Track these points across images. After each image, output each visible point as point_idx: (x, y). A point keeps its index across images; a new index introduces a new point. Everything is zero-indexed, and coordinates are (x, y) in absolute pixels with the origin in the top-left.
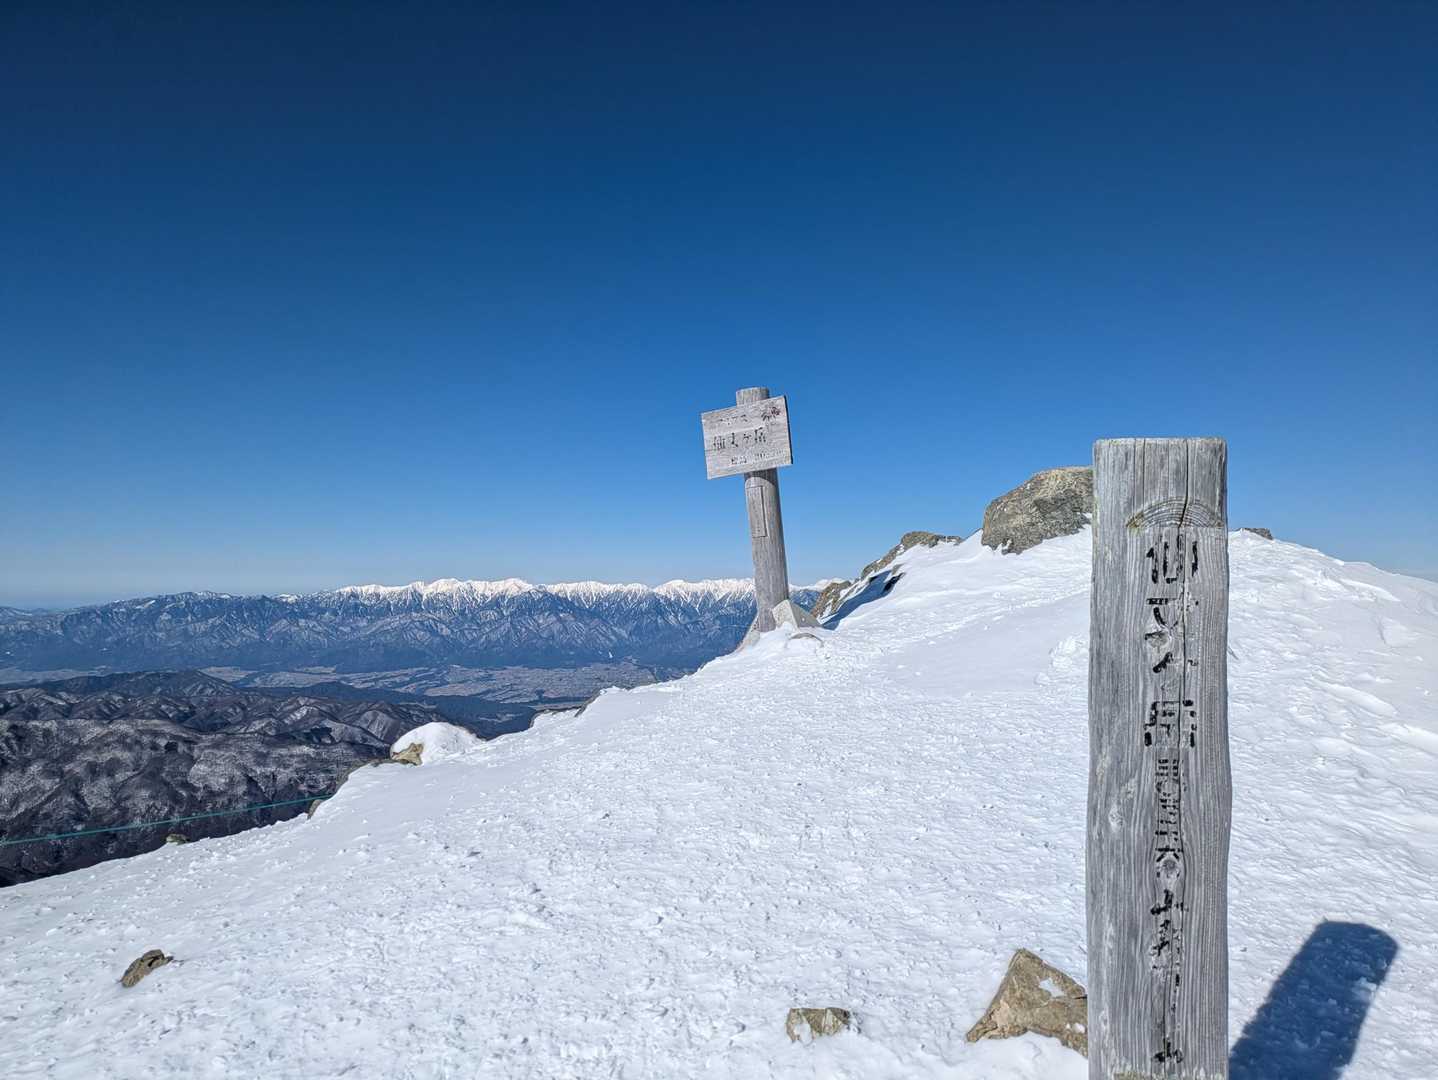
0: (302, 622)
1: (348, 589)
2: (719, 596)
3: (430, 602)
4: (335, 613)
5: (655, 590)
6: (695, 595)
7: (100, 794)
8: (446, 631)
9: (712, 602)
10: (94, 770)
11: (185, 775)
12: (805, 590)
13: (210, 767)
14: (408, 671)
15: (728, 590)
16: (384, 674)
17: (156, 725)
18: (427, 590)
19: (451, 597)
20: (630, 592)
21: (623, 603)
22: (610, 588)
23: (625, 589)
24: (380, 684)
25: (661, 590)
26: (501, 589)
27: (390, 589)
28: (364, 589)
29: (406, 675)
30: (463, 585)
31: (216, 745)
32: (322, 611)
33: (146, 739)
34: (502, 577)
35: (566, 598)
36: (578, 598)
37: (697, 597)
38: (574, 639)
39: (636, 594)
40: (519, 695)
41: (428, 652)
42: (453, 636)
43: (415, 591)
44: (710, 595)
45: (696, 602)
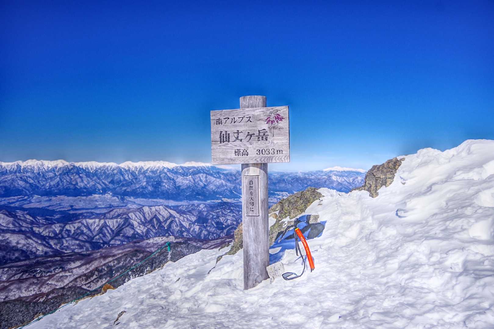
2: (146, 168)
3: (24, 169)
5: (120, 166)
8: (31, 181)
9: (143, 170)
12: (180, 166)
15: (149, 166)
16: (5, 199)
18: (23, 165)
19: (34, 167)
20: (109, 166)
21: (106, 170)
22: (101, 165)
23: (107, 165)
24: (2, 203)
25: (122, 166)
26: (55, 164)
27: (7, 164)
29: (14, 199)
30: (39, 163)
34: (56, 159)
35: (83, 168)
36: (88, 168)
37: (137, 168)
38: (86, 185)
39: (112, 167)
40: (63, 208)
41: (24, 190)
42: (34, 183)
43: (18, 165)
44: (142, 168)
45: (136, 170)
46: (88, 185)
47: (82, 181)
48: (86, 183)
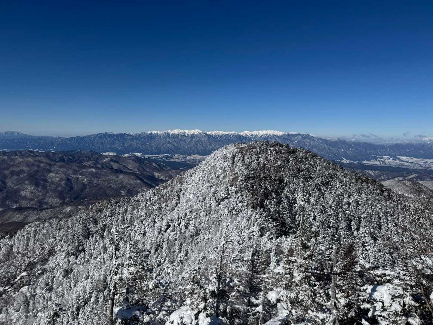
0: (135, 141)
1: (149, 132)
2: (260, 136)
3: (172, 135)
4: (145, 139)
5: (240, 134)
6: (252, 135)
7: (12, 182)
8: (176, 144)
9: (257, 137)
10: (12, 173)
11: (46, 176)
12: (288, 134)
13: (55, 174)
14: (163, 155)
15: (262, 134)
16: (155, 155)
17: (43, 159)
18: (171, 133)
19: (178, 134)
20: (232, 134)
21: (229, 138)
22: (226, 133)
23: (231, 133)
24: (153, 158)
25: (241, 134)
26: (193, 132)
27: (161, 132)
28: (154, 132)
29: (161, 156)
30: (182, 131)
31: (61, 167)
32: (142, 138)
33: (36, 163)
34: (194, 129)
35: (212, 136)
36: (216, 136)
37: (253, 136)
38: (213, 147)
39: (233, 135)
40: (194, 163)
41: (170, 150)
42: (178, 146)
43: (168, 133)
44: (257, 135)
45: (252, 138)
46: (215, 148)
47: (211, 145)
48: (213, 146)
